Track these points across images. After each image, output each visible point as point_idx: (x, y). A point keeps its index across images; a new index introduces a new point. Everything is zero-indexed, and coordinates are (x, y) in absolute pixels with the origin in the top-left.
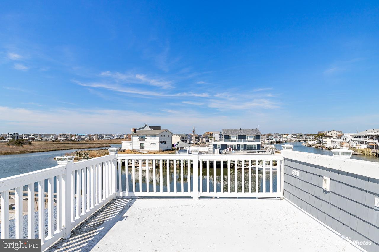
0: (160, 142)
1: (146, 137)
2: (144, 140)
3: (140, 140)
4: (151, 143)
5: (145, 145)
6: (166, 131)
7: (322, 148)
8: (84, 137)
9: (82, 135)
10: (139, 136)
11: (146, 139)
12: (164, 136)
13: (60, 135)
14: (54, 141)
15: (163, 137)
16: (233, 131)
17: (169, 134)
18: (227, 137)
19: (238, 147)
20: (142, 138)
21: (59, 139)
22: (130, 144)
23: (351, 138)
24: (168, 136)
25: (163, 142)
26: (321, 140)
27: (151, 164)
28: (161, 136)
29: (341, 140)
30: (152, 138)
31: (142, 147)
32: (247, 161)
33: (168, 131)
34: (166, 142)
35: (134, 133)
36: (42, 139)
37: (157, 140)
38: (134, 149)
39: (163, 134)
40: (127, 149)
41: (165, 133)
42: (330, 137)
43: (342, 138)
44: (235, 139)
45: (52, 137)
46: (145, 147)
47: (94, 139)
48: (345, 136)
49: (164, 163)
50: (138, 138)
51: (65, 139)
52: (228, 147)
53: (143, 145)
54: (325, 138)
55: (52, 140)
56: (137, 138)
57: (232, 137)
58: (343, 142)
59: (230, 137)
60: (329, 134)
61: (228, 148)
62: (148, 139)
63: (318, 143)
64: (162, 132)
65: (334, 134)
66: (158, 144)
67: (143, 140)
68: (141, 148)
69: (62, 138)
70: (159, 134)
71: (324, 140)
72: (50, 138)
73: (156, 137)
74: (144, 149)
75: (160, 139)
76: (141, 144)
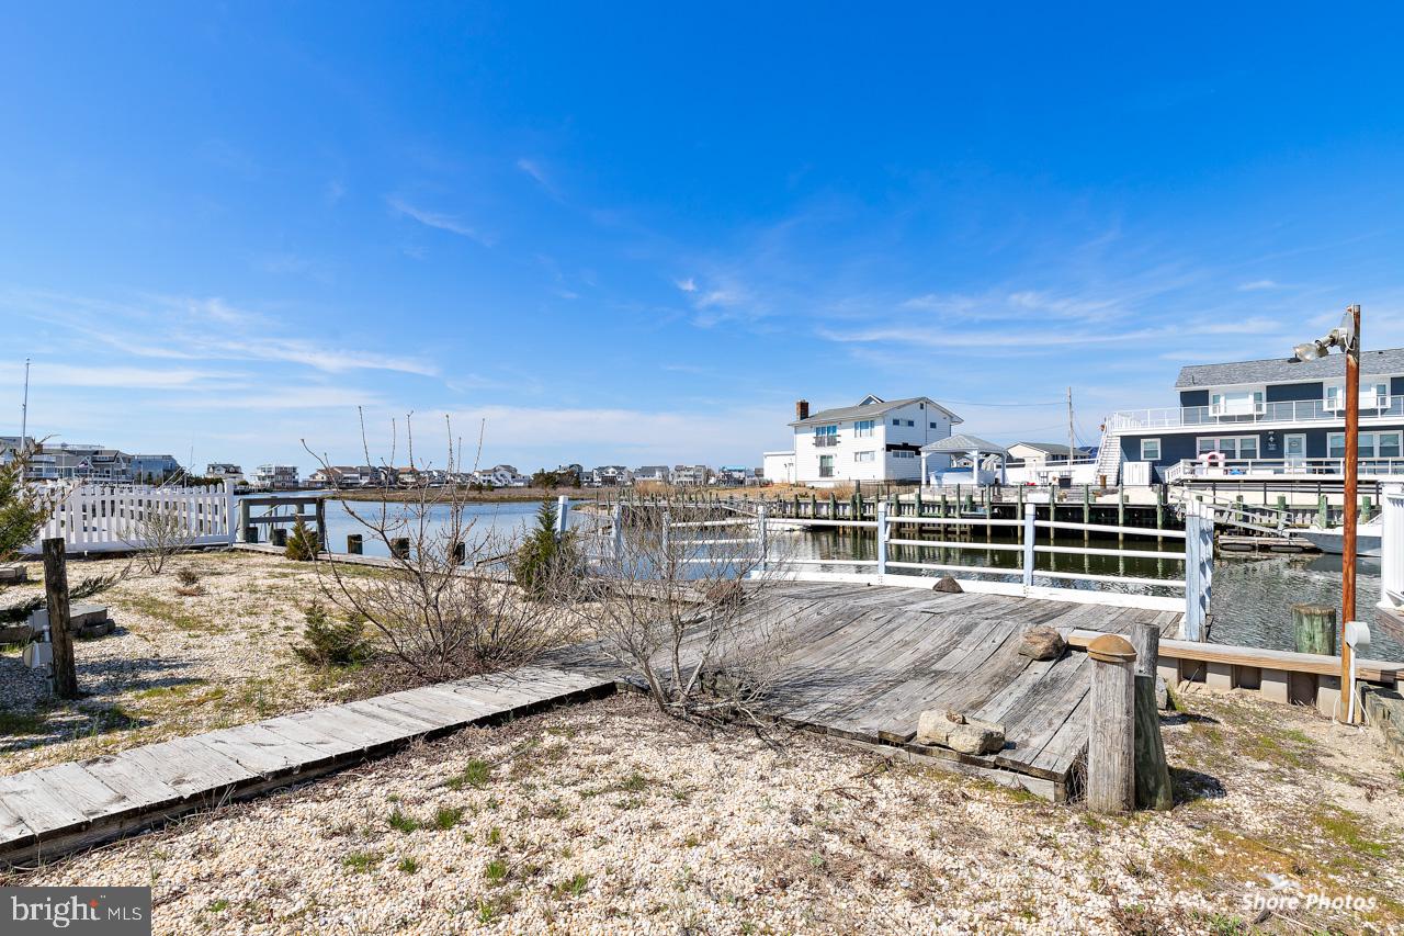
0: (889, 448)
1: (838, 432)
2: (832, 442)
3: (819, 443)
4: (856, 453)
5: (835, 463)
6: (918, 405)
10: (817, 430)
11: (838, 439)
12: (911, 423)
15: (903, 428)
17: (934, 416)
19: (1271, 449)
20: (826, 433)
24: (933, 425)
25: (905, 447)
28: (896, 422)
30: (858, 431)
31: (826, 471)
35: (802, 418)
37: (877, 437)
38: (801, 478)
39: (903, 416)
41: (912, 413)
46: (834, 472)
50: (815, 434)
52: (1201, 451)
53: (830, 463)
56: (810, 437)
61: (1202, 457)
62: (846, 435)
64: (899, 407)
66: (881, 455)
67: (829, 444)
68: (822, 475)
70: (883, 415)
73: (872, 426)
74: (834, 478)
75: (888, 434)
76: (823, 457)
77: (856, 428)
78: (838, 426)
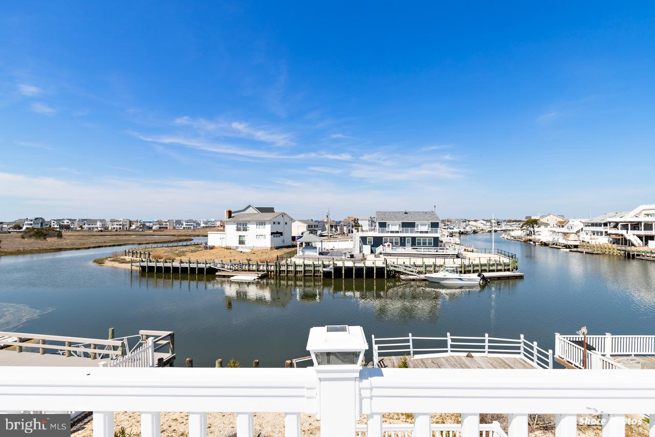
0: (272, 234)
1: (248, 226)
2: (245, 230)
3: (238, 230)
4: (257, 235)
5: (246, 239)
6: (281, 216)
7: (535, 243)
8: (151, 224)
9: (147, 222)
10: (237, 224)
11: (248, 229)
12: (279, 223)
13: (112, 221)
14: (101, 231)
15: (277, 225)
16: (394, 215)
17: (287, 220)
18: (383, 225)
19: (402, 242)
20: (242, 226)
21: (110, 228)
22: (221, 236)
23: (582, 226)
24: (286, 223)
25: (277, 233)
26: (532, 229)
27: (255, 271)
28: (274, 223)
29: (564, 230)
31: (241, 242)
32: (417, 267)
33: (285, 214)
34: (281, 234)
35: (229, 218)
36: (82, 229)
37: (267, 229)
38: (229, 245)
39: (277, 220)
40: (216, 245)
41: (280, 219)
42: (546, 225)
43: (566, 227)
44: (396, 228)
45: (99, 224)
46: (246, 243)
47: (167, 228)
48: (570, 223)
49: (278, 269)
50: (236, 226)
51: (120, 228)
52: (385, 242)
53: (243, 239)
54: (538, 227)
55: (99, 229)
56: (234, 227)
57: (392, 225)
58: (568, 233)
59: (389, 225)
60: (544, 220)
61: (385, 244)
62: (252, 227)
63: (528, 235)
64: (276, 217)
65: (552, 220)
66: (269, 237)
67: (243, 231)
68: (240, 244)
69: (115, 226)
70: (270, 221)
71: (536, 229)
72: (96, 226)
73: (265, 225)
74: (246, 246)
75: (272, 228)
76: (240, 236)
77: (257, 225)
78: (248, 223)
